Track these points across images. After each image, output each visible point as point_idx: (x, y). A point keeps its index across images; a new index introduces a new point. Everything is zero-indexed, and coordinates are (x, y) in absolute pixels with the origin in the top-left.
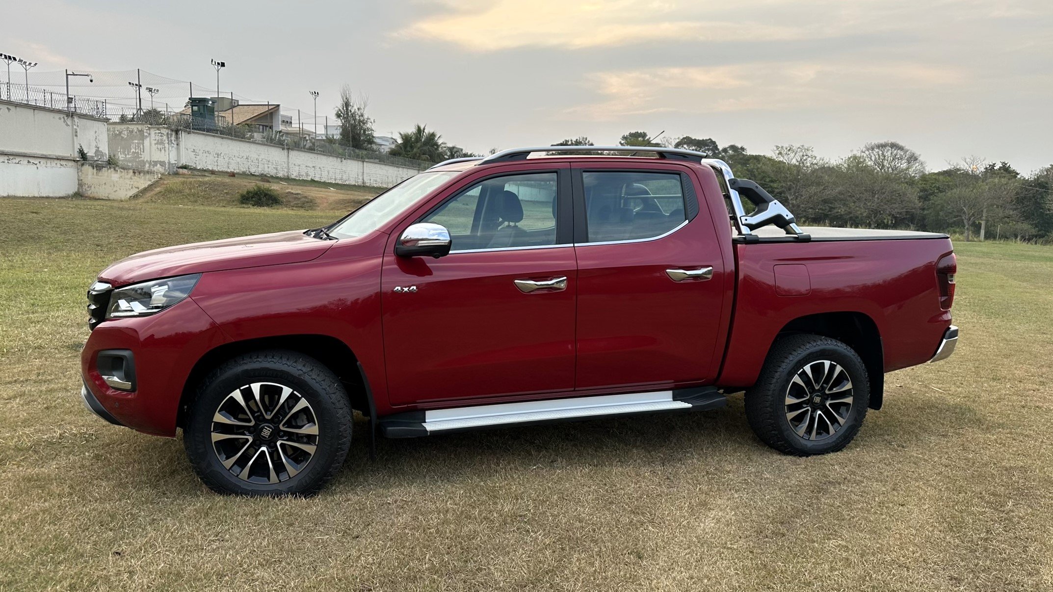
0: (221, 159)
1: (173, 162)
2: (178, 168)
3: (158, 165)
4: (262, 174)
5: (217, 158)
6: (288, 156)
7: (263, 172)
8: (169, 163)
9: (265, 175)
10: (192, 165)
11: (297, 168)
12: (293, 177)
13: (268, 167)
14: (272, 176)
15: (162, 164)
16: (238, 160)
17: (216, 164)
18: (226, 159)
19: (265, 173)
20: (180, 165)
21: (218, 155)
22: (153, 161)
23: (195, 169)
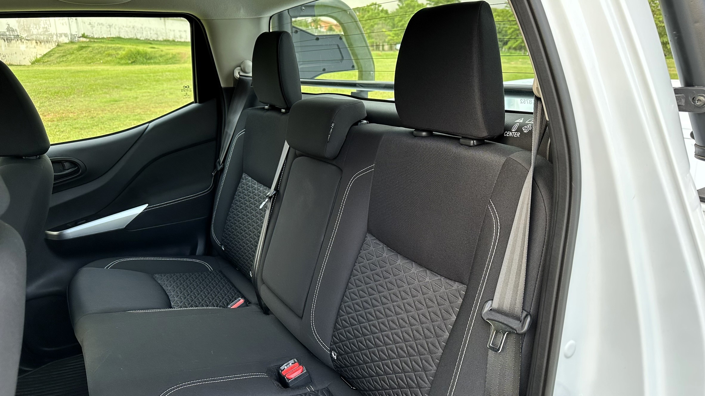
0: (112, 29)
1: (74, 33)
2: (79, 37)
3: (63, 36)
4: (146, 39)
5: (109, 29)
6: (165, 24)
7: (147, 37)
8: (71, 35)
9: (149, 40)
10: (90, 35)
11: (172, 33)
12: (171, 39)
13: (151, 33)
14: (154, 40)
15: (66, 35)
16: (127, 29)
17: (109, 33)
18: (117, 29)
19: (149, 38)
20: (80, 35)
21: (110, 26)
22: (59, 34)
23: (93, 38)
